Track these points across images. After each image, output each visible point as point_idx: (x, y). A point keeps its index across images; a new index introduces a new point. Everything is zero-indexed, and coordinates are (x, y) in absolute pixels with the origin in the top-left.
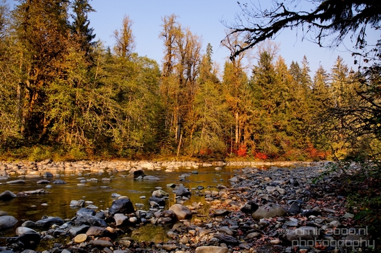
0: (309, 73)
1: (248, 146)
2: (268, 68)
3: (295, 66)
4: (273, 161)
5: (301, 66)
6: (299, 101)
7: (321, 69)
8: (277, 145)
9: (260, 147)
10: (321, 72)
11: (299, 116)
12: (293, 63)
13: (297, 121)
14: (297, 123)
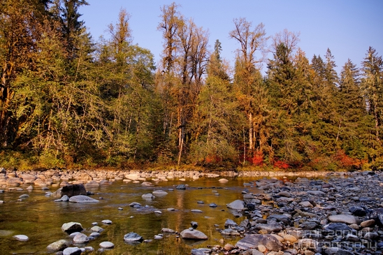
0: (334, 68)
1: (264, 153)
2: (286, 62)
3: (317, 61)
4: (297, 171)
5: (325, 61)
6: (324, 99)
7: (350, 63)
8: (301, 152)
9: (279, 155)
10: (349, 67)
11: (326, 117)
12: (315, 57)
13: (324, 123)
14: (323, 126)
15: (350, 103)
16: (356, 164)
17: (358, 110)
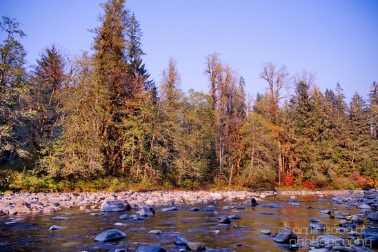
0: (344, 100)
1: (294, 175)
2: (305, 97)
3: (329, 93)
4: (322, 190)
5: (336, 93)
6: (339, 128)
7: (357, 95)
8: (325, 173)
9: (307, 177)
10: (357, 98)
11: (342, 143)
12: (327, 90)
13: (340, 148)
14: (341, 151)
15: (360, 130)
16: (370, 184)
17: (367, 136)
